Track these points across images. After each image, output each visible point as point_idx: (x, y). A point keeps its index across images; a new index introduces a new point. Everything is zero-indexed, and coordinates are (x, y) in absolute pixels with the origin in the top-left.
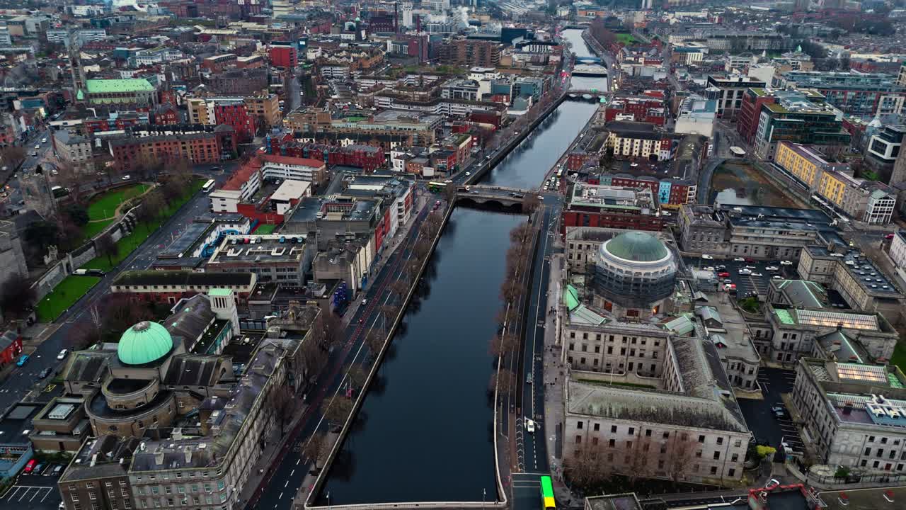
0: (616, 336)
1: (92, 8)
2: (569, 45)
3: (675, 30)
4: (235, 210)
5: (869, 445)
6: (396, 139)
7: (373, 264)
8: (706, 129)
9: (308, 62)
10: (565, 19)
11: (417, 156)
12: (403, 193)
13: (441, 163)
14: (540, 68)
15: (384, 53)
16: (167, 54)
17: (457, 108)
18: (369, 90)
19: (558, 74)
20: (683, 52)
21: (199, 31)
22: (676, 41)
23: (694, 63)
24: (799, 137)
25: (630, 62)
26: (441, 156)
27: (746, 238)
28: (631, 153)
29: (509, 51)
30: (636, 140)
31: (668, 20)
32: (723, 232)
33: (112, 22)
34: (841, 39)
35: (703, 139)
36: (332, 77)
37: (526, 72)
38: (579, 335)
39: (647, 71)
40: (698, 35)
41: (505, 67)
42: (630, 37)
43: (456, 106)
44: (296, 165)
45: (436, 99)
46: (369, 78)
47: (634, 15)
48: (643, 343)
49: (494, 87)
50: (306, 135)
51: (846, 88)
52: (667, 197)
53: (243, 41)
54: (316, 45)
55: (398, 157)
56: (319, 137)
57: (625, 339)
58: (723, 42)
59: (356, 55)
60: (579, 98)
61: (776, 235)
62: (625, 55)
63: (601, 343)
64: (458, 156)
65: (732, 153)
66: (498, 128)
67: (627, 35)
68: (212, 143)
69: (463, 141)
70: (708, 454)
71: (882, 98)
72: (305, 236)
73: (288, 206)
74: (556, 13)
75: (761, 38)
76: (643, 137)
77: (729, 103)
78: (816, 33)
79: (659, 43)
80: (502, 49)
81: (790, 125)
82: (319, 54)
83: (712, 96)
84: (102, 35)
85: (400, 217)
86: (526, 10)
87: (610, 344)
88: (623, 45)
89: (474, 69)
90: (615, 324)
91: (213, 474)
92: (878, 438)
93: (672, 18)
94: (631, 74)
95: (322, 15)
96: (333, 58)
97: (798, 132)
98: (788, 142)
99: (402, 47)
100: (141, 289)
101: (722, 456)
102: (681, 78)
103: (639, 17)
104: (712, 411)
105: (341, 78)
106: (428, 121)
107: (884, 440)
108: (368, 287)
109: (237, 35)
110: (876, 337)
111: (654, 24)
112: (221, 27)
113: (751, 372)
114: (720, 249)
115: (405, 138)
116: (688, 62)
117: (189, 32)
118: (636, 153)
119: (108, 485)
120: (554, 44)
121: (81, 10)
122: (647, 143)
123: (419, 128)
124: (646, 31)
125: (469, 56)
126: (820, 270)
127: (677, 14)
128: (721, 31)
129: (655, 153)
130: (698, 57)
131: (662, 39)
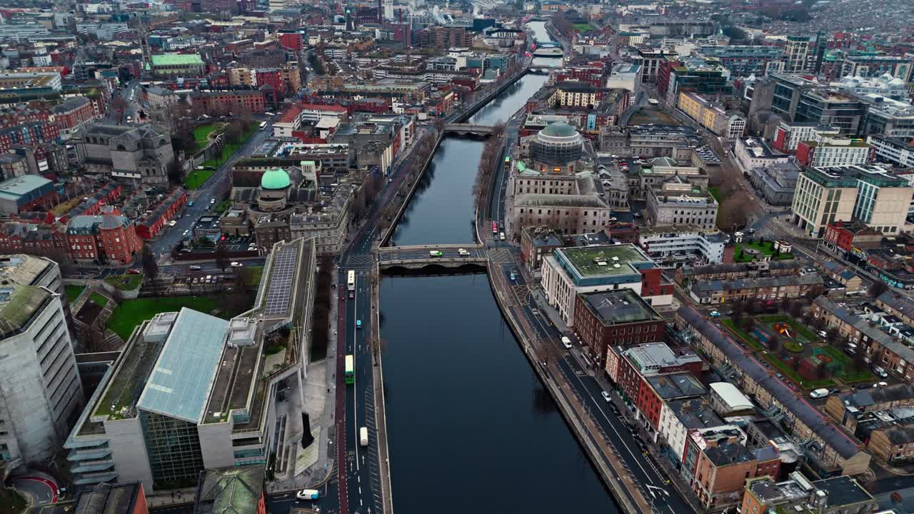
0: (547, 181)
1: (102, 6)
2: (533, 33)
3: (625, 20)
4: (290, 135)
5: (676, 216)
6: (395, 95)
7: (393, 162)
8: (630, 86)
9: (311, 47)
10: (530, 13)
11: (414, 106)
12: (408, 123)
13: (432, 109)
14: (506, 50)
15: (374, 39)
16: (193, 41)
17: (440, 77)
18: (367, 65)
19: (522, 54)
20: (627, 36)
21: (209, 23)
22: (623, 28)
23: (635, 44)
24: (696, 89)
25: (582, 44)
26: (431, 103)
27: (640, 143)
28: (573, 104)
29: (480, 36)
30: (577, 94)
31: (621, 12)
32: (625, 139)
33: (131, 16)
34: (764, 25)
35: (626, 91)
36: (333, 58)
37: (495, 51)
38: (525, 182)
39: (594, 50)
40: (644, 23)
41: (478, 49)
42: (587, 27)
43: (438, 75)
44: (325, 110)
45: (423, 70)
46: (366, 57)
47: (591, 8)
48: (562, 185)
49: (468, 61)
50: (328, 93)
51: (741, 57)
52: (594, 125)
53: (253, 31)
54: (315, 34)
55: (399, 107)
56: (336, 94)
57: (551, 184)
58: (664, 28)
59: (351, 41)
60: (539, 73)
61: (660, 140)
62: (578, 39)
63: (538, 186)
64: (444, 105)
65: (650, 103)
66: (473, 91)
67: (584, 25)
68: (259, 98)
69: (447, 94)
70: (590, 223)
71: (768, 63)
72: (347, 145)
73: (328, 132)
74: (522, 8)
75: (695, 25)
76: (581, 91)
77: (653, 70)
78: (743, 20)
79: (610, 31)
80: (474, 35)
81: (691, 80)
82: (318, 40)
83: (637, 62)
84: (124, 28)
85: (406, 139)
86: (495, 5)
87: (543, 187)
88: (577, 31)
89: (452, 49)
90: (546, 175)
91: (332, 226)
92: (679, 212)
93: (623, 10)
94: (581, 52)
95: (313, 9)
96: (332, 43)
97: (696, 86)
98: (686, 92)
99: (388, 35)
100: (250, 169)
101: (597, 223)
102: (623, 56)
103: (596, 10)
104: (592, 199)
105: (341, 58)
106: (420, 85)
107: (682, 213)
108: (392, 174)
109: (244, 27)
110: (697, 178)
111: (607, 16)
112: (225, 20)
113: (623, 197)
114: (624, 152)
115: (402, 95)
116: (631, 44)
117: (202, 25)
118: (577, 104)
119: (280, 230)
120: (519, 31)
121: (92, 8)
122: (585, 96)
123: (412, 88)
124: (601, 21)
125: (446, 42)
126: (683, 157)
127: (630, 7)
128: (665, 20)
129: (591, 103)
130: (639, 40)
131: (614, 27)
